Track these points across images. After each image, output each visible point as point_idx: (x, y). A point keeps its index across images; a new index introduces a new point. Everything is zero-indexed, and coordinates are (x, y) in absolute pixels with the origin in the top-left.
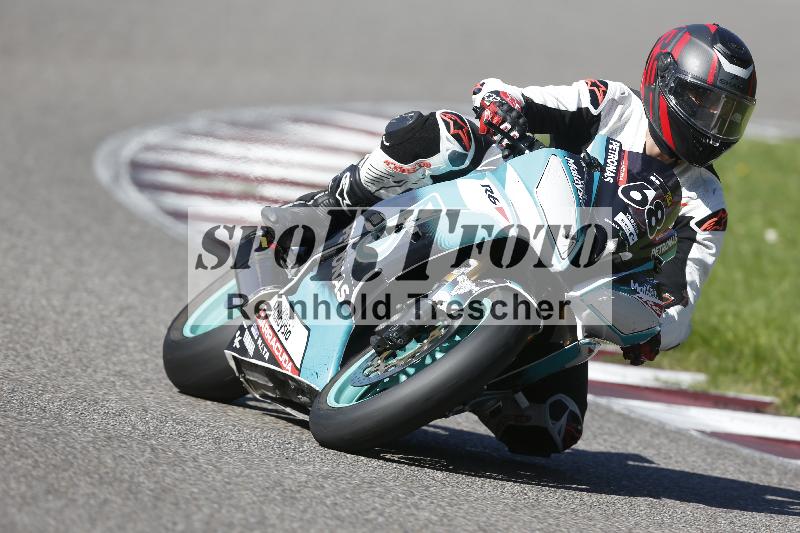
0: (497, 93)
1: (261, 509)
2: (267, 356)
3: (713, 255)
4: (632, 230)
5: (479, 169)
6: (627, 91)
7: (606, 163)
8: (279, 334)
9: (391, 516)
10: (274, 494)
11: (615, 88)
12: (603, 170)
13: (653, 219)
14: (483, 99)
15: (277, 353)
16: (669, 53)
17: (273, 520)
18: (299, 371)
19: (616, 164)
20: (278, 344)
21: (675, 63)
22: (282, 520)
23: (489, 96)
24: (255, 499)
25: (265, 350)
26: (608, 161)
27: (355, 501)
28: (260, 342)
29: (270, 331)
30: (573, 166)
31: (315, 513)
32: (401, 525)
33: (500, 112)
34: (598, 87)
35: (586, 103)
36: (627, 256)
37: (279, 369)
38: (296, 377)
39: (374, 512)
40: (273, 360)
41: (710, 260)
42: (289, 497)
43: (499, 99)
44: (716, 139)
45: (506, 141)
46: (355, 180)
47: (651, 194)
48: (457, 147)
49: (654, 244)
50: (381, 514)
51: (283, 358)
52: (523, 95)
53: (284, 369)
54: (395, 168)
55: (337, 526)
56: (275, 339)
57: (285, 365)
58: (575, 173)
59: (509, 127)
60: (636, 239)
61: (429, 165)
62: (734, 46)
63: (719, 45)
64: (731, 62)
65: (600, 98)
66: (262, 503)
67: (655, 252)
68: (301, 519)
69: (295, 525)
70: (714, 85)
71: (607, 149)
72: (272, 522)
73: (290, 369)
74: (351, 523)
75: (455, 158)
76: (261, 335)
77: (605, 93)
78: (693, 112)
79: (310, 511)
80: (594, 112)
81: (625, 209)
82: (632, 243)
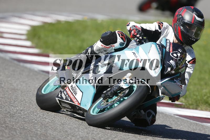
0: (134, 26)
1: (4, 119)
2: (70, 100)
3: (192, 71)
4: (174, 65)
5: (128, 47)
6: (168, 25)
7: (166, 46)
8: (73, 94)
9: (39, 121)
10: (8, 115)
11: (165, 24)
12: (166, 48)
13: (180, 62)
14: (130, 28)
15: (73, 99)
16: (181, 15)
17: (8, 122)
18: (80, 104)
19: (169, 46)
20: (73, 96)
21: (182, 17)
22: (10, 122)
23: (132, 27)
24: (3, 116)
25: (69, 98)
26: (167, 45)
27: (29, 117)
28: (67, 96)
29: (70, 93)
30: (158, 47)
31: (19, 120)
32: (41, 123)
33: (136, 32)
34: (161, 24)
35: (157, 28)
36: (173, 72)
37: (74, 104)
38: (79, 106)
39: (34, 120)
40: (71, 101)
41: (192, 72)
42: (12, 116)
43: (135, 28)
44: (194, 38)
45: (138, 40)
46: (92, 50)
47: (179, 55)
48: (122, 41)
49: (180, 69)
50: (36, 120)
51: (75, 100)
52: (141, 26)
53: (75, 103)
54: (104, 47)
55: (25, 123)
56: (72, 95)
57: (75, 102)
58: (159, 49)
59: (139, 36)
60: (176, 67)
61: (114, 46)
62: (199, 12)
63: (195, 12)
64: (198, 17)
65: (161, 27)
66: (5, 117)
67: (180, 71)
68: (15, 122)
69: (14, 123)
70: (194, 24)
71: (166, 42)
72: (7, 123)
73: (77, 103)
74: (28, 123)
75: (121, 44)
76: (67, 94)
77: (162, 26)
78: (188, 31)
79: (17, 119)
80: (160, 31)
81: (172, 59)
82: (174, 68)
